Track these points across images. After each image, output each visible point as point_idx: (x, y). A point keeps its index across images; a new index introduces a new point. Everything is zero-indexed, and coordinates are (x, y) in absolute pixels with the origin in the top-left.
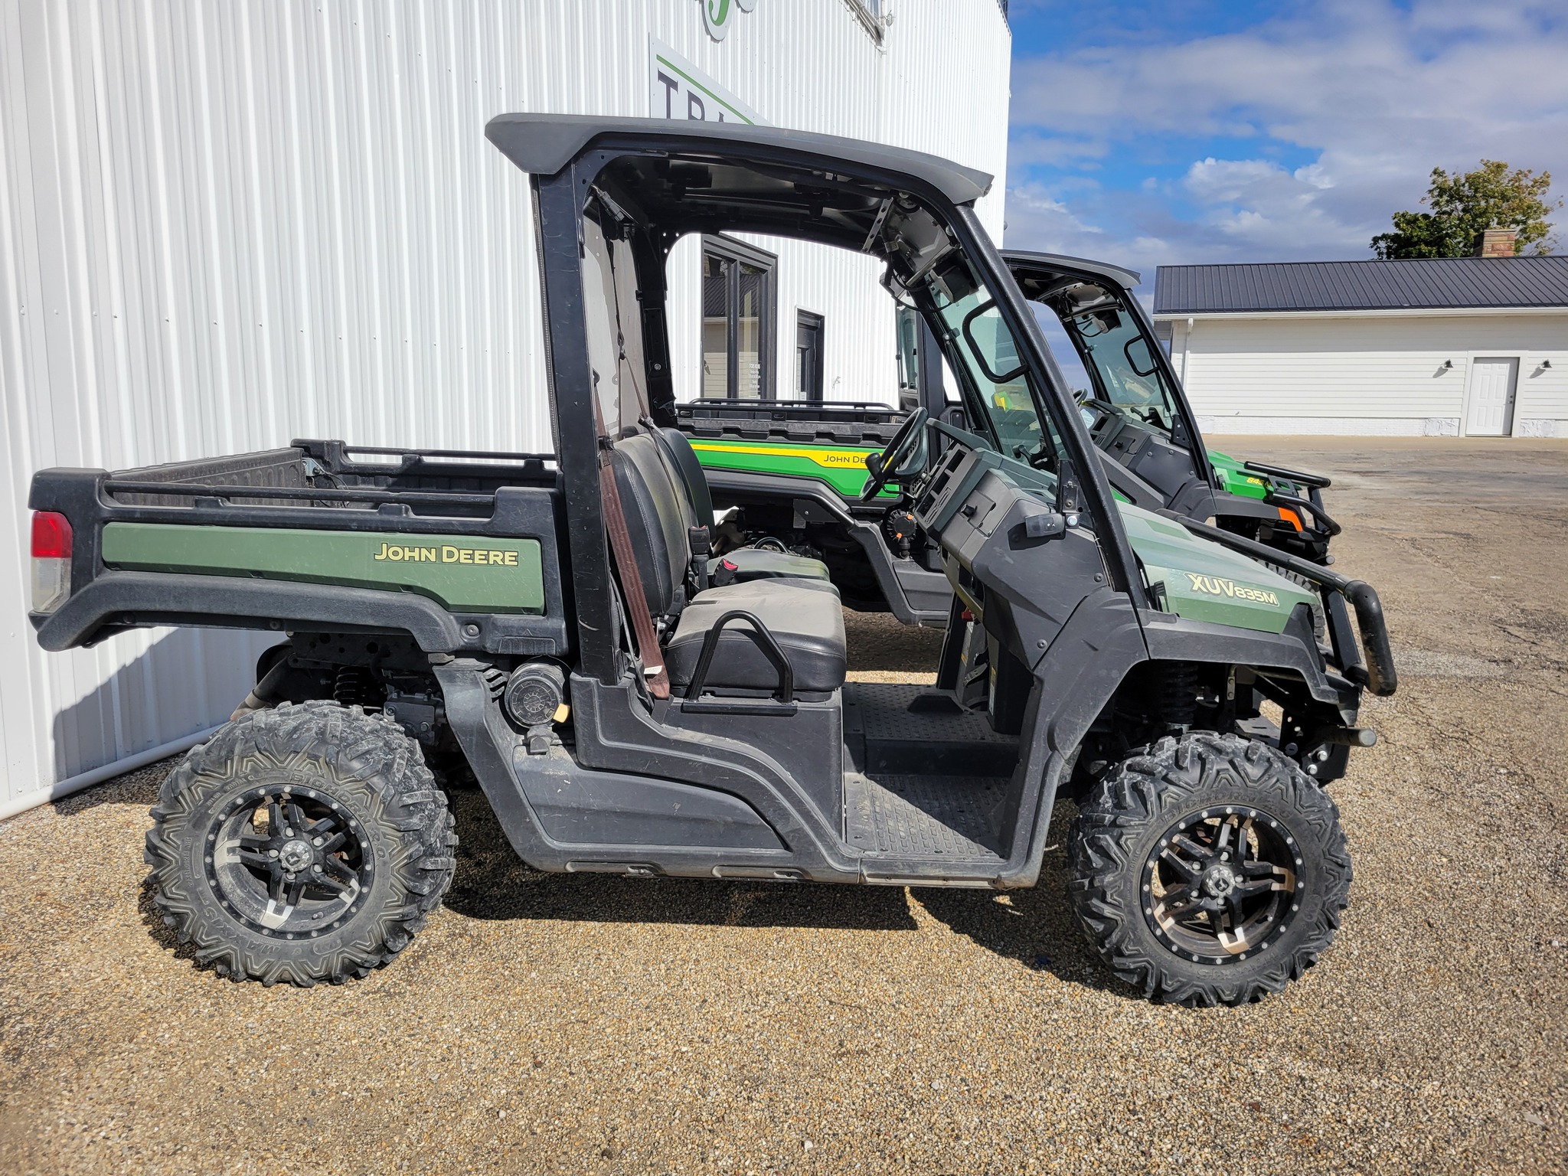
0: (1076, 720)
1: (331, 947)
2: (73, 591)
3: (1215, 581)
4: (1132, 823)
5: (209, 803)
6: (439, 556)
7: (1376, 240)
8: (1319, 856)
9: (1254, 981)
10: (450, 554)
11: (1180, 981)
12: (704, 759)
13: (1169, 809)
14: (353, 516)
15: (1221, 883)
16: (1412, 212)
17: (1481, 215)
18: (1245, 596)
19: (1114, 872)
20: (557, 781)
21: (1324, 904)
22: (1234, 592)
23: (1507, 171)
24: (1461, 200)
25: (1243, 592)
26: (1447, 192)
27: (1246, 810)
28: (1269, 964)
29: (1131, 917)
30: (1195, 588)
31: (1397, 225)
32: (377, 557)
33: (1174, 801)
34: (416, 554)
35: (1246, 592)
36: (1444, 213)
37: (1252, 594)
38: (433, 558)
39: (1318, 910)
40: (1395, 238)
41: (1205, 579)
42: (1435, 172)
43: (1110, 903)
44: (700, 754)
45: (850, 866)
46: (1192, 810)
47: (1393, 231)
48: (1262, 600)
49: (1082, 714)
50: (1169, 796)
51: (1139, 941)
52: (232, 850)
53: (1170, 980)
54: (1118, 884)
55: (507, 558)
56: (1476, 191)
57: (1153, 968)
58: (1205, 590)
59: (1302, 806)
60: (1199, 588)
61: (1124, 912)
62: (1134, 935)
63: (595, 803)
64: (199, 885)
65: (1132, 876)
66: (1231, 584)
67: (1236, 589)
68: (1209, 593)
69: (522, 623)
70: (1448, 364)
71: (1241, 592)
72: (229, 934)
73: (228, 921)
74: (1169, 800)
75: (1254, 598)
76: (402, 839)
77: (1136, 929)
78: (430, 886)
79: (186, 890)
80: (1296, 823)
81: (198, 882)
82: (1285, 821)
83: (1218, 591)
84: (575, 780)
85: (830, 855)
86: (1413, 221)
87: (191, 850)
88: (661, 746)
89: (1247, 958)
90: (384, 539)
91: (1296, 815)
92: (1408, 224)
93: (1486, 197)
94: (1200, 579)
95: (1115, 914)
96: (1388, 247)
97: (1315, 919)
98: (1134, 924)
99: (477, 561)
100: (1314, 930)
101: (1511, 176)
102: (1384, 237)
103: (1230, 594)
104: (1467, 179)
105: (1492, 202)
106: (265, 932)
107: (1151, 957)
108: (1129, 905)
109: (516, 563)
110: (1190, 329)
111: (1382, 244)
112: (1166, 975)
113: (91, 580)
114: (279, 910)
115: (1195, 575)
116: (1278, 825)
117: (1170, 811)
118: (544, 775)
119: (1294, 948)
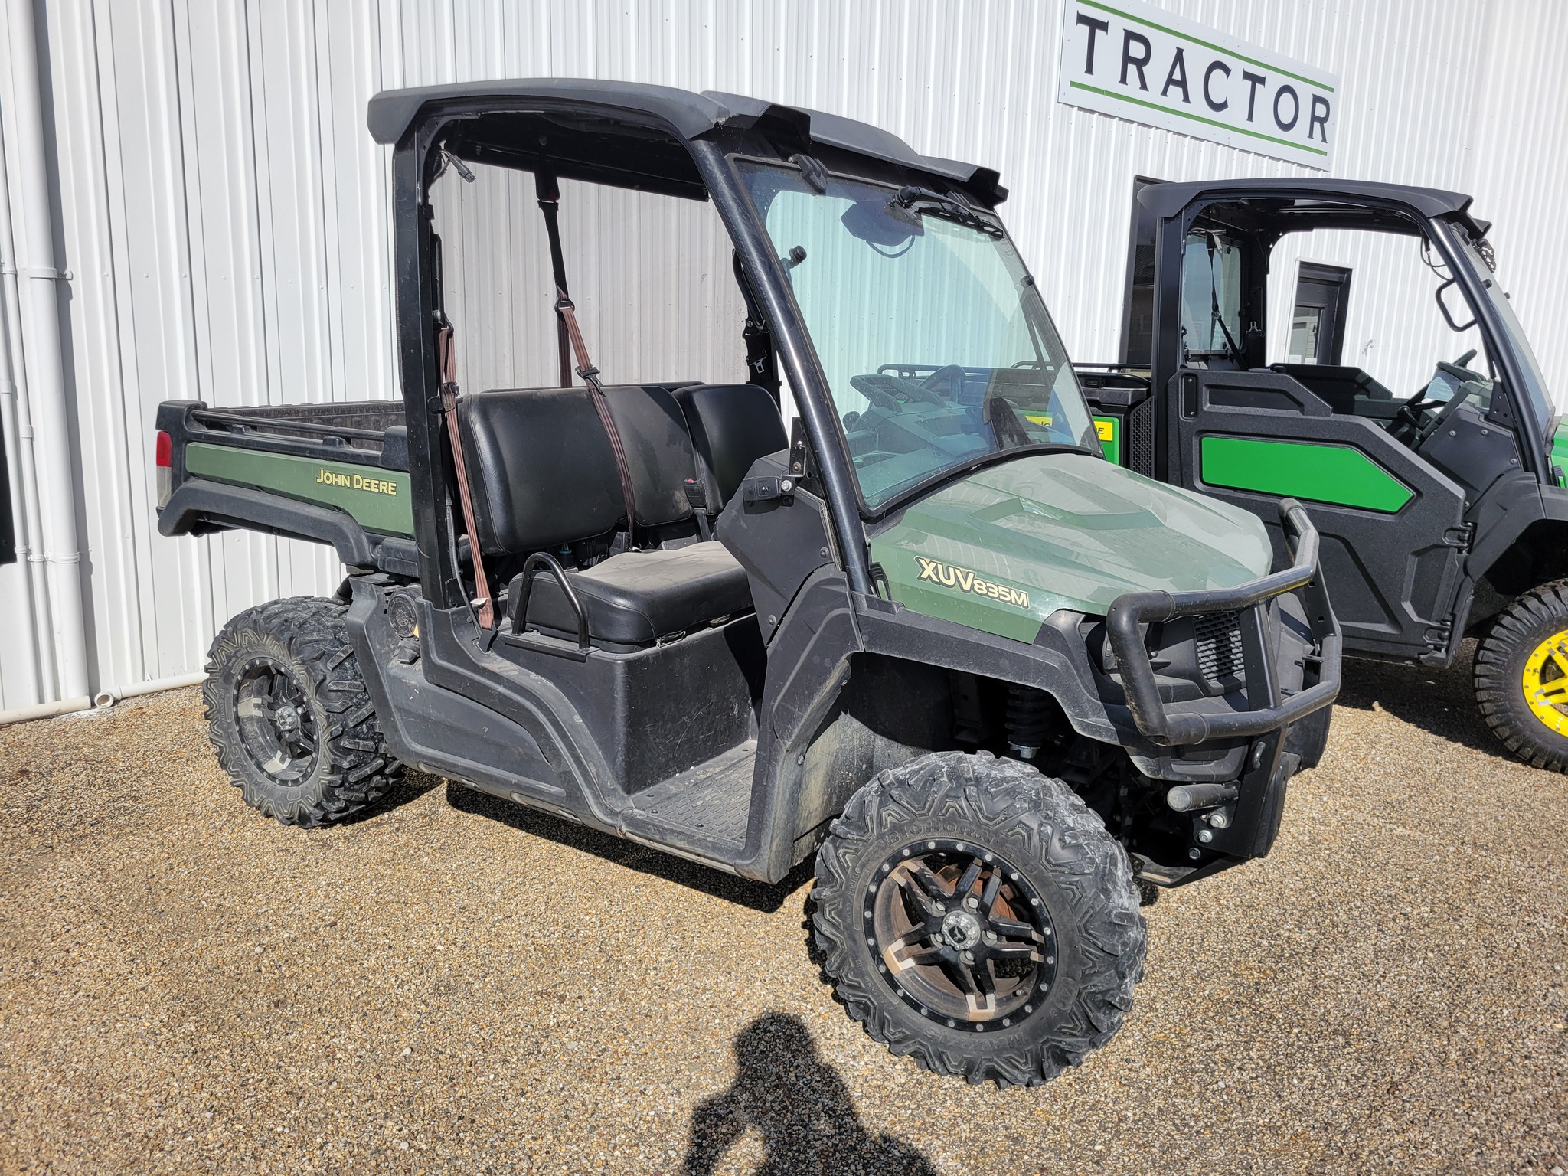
0: (793, 708)
1: (296, 797)
2: (173, 491)
3: (951, 570)
4: (850, 837)
5: (230, 664)
6: (352, 482)
8: (1073, 930)
9: (989, 1060)
10: (358, 482)
11: (904, 1033)
12: (501, 689)
13: (890, 830)
14: (308, 446)
15: (956, 931)
18: (985, 592)
19: (831, 887)
20: (410, 688)
21: (1079, 994)
22: (973, 585)
25: (984, 587)
27: (981, 851)
28: (1010, 1046)
29: (850, 943)
30: (924, 575)
32: (318, 481)
33: (896, 821)
34: (339, 480)
35: (987, 588)
37: (995, 590)
38: (348, 484)
39: (1073, 998)
41: (940, 567)
43: (828, 920)
44: (500, 684)
45: (612, 819)
46: (920, 837)
48: (1008, 599)
49: (798, 702)
50: (889, 814)
51: (860, 973)
52: (258, 706)
53: (894, 1028)
54: (836, 901)
55: (390, 488)
57: (875, 1008)
58: (935, 579)
59: (1049, 862)
60: (929, 576)
61: (843, 935)
62: (855, 964)
63: (433, 714)
64: (230, 728)
65: (853, 897)
66: (971, 576)
67: (975, 582)
68: (941, 583)
69: (398, 546)
71: (981, 587)
72: (245, 770)
73: (246, 760)
74: (889, 819)
75: (996, 595)
76: (328, 717)
77: (857, 958)
78: (350, 762)
79: (223, 730)
80: (1044, 882)
81: (229, 725)
82: (1030, 876)
83: (951, 582)
84: (422, 690)
85: (597, 804)
87: (224, 699)
88: (474, 671)
89: (985, 1031)
90: (323, 466)
91: (1041, 872)
94: (933, 565)
95: (833, 934)
97: (1068, 1008)
98: (855, 952)
99: (373, 490)
100: (1068, 1023)
103: (967, 587)
106: (265, 774)
107: (873, 994)
108: (849, 928)
109: (394, 493)
112: (889, 1021)
113: (181, 483)
114: (282, 760)
115: (928, 561)
116: (1020, 877)
117: (891, 832)
118: (402, 682)
119: (1041, 1036)
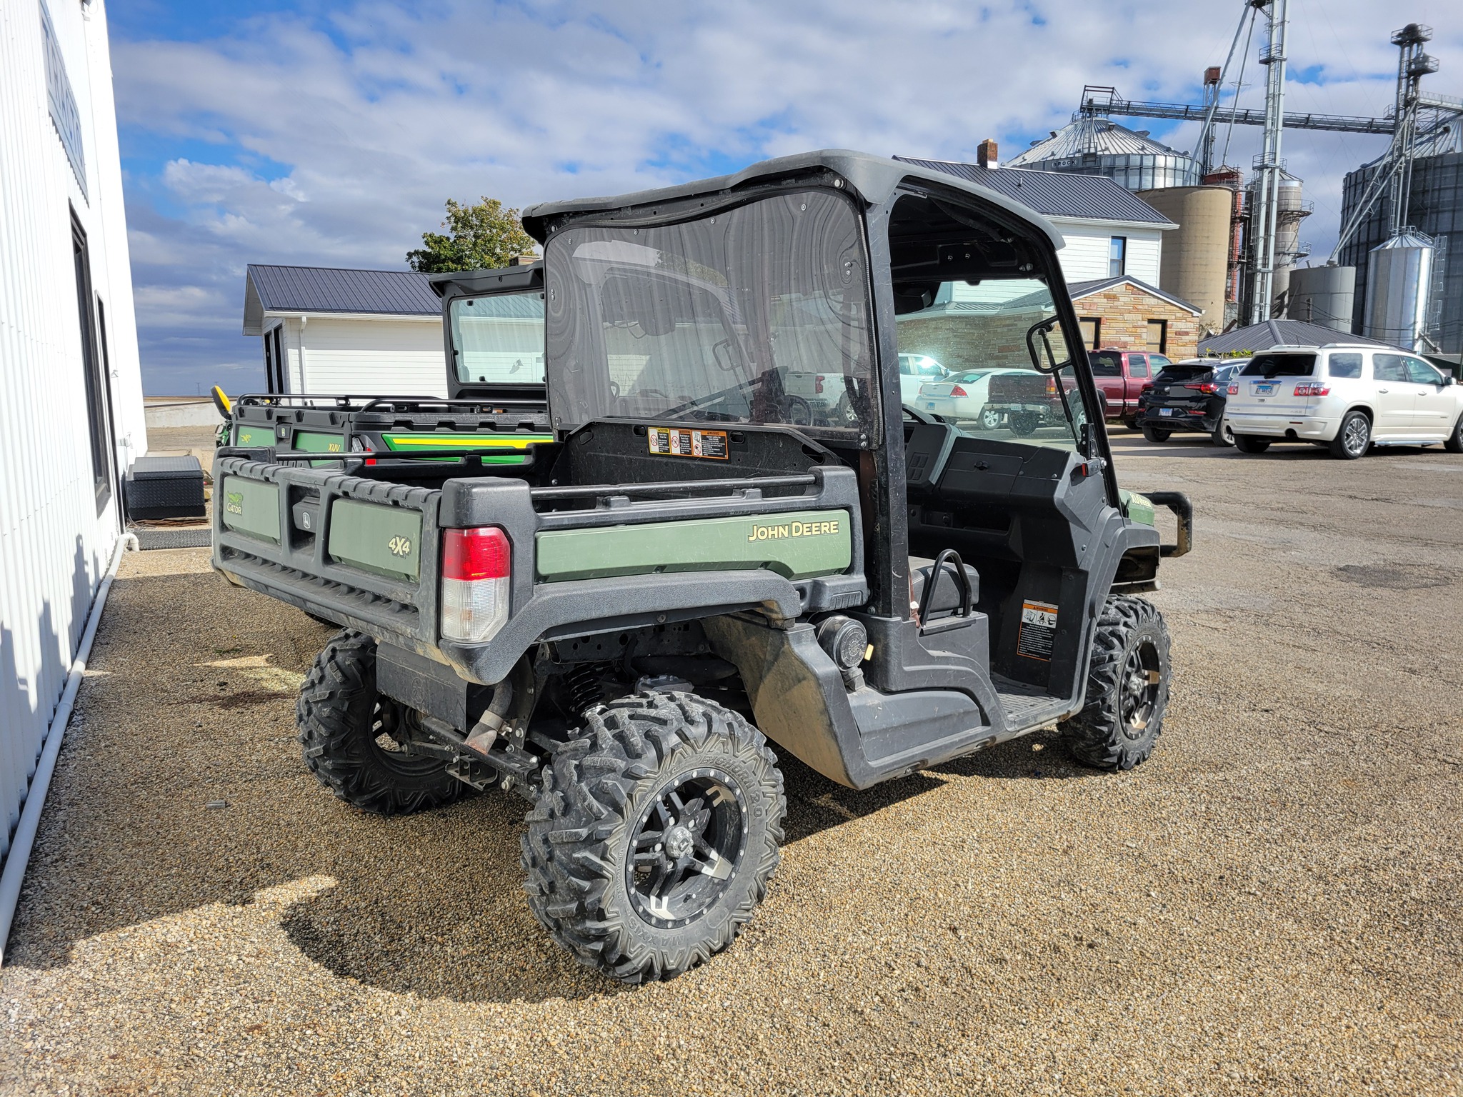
1: (721, 918)
6: (790, 532)
7: (410, 255)
10: (797, 529)
16: (437, 235)
17: (489, 241)
23: (501, 208)
24: (472, 228)
26: (461, 221)
31: (427, 243)
32: (750, 539)
34: (775, 532)
36: (460, 237)
38: (786, 534)
40: (424, 254)
42: (449, 203)
47: (423, 247)
55: (833, 527)
56: (482, 221)
70: (519, 362)
84: (884, 705)
86: (439, 241)
90: (753, 522)
92: (435, 243)
93: (491, 227)
96: (420, 262)
99: (814, 533)
101: (504, 212)
102: (416, 253)
104: (474, 211)
105: (494, 231)
106: (670, 925)
109: (836, 531)
110: (303, 327)
111: (415, 259)
